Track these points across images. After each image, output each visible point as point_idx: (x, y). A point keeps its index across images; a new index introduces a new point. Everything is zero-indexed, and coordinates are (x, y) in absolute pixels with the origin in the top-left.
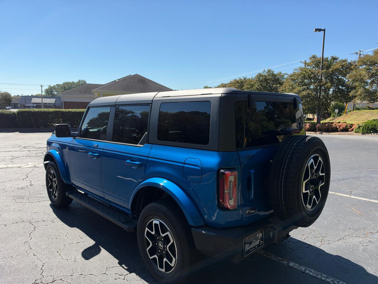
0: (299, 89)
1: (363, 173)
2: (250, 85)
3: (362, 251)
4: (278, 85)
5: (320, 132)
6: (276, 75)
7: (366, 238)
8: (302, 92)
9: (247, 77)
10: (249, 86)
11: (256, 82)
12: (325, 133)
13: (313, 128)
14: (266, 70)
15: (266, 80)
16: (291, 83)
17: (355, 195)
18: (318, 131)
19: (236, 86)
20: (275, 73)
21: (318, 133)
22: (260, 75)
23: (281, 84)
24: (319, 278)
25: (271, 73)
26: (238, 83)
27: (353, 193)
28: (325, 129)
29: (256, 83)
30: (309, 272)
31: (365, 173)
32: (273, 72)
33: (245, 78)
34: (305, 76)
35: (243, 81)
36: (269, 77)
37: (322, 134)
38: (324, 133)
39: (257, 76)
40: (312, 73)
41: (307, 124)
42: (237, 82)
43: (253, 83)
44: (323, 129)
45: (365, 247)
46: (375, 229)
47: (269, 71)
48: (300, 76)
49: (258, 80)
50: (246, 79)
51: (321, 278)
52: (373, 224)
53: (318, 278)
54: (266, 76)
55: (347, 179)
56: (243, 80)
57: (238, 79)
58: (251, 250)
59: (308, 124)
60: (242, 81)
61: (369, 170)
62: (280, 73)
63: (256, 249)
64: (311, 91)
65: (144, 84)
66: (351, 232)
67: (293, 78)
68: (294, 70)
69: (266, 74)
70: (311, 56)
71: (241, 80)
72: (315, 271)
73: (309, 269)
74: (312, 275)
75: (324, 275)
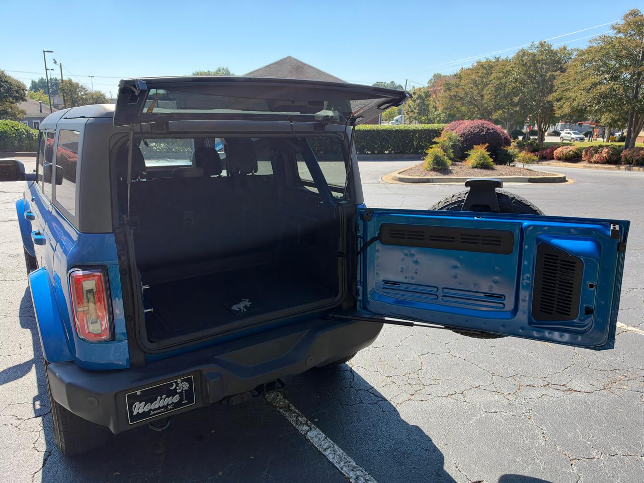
0: (593, 80)
2: (503, 73)
4: (558, 73)
5: (626, 166)
6: (556, 53)
8: (598, 86)
9: (502, 57)
10: (501, 75)
11: (513, 65)
12: (637, 168)
13: (615, 158)
14: (537, 43)
15: (535, 62)
16: (580, 68)
18: (625, 164)
19: (479, 74)
20: (555, 47)
21: (623, 167)
22: (524, 53)
23: (563, 71)
24: (337, 469)
25: (546, 48)
26: (484, 68)
28: (637, 161)
29: (514, 69)
30: (331, 453)
32: (549, 46)
33: (498, 58)
34: (608, 53)
35: (493, 65)
36: (540, 57)
37: (630, 170)
38: (634, 168)
39: (518, 54)
40: (625, 48)
41: (604, 150)
42: (482, 66)
43: (509, 68)
44: (634, 161)
46: (546, 379)
47: (542, 45)
48: (600, 54)
49: (517, 62)
50: (500, 60)
54: (535, 55)
56: (494, 63)
57: (483, 60)
58: (152, 413)
59: (607, 150)
60: (491, 64)
62: (565, 48)
63: (169, 410)
64: (617, 84)
65: (300, 74)
67: (584, 57)
68: (590, 41)
69: (535, 51)
70: (627, 12)
71: (490, 62)
72: (343, 454)
73: (336, 447)
74: (331, 460)
75: (354, 464)
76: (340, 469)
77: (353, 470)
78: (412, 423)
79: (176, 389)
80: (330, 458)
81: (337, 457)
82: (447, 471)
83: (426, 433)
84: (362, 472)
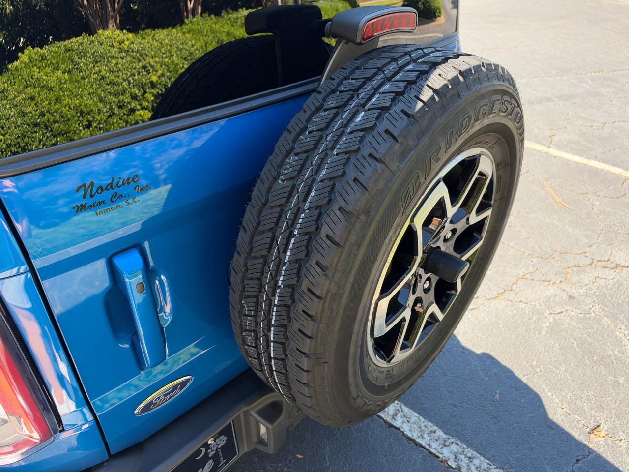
1: (584, 85)
3: (547, 333)
7: (563, 286)
17: (559, 147)
24: (423, 448)
27: (555, 139)
30: (403, 422)
31: (587, 83)
45: (557, 317)
46: (587, 254)
51: (429, 445)
52: (586, 237)
53: (421, 446)
55: (549, 100)
61: (597, 74)
66: (533, 266)
72: (419, 419)
73: (406, 409)
74: (410, 435)
75: (440, 433)
76: (428, 447)
77: (445, 446)
78: (479, 351)
79: (207, 454)
80: (406, 429)
81: (415, 426)
82: (555, 420)
83: (504, 363)
84: (457, 444)
